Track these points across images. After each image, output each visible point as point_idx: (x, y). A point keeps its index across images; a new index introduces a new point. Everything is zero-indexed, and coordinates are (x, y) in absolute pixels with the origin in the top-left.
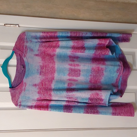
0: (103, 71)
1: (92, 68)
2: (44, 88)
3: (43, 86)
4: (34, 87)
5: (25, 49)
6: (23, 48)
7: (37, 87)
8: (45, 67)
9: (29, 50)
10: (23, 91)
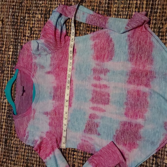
0: (146, 97)
1: (128, 92)
2: (57, 118)
3: (56, 115)
4: (45, 115)
5: (34, 67)
6: (32, 67)
7: (49, 116)
8: (60, 88)
9: (38, 68)
10: (32, 120)
